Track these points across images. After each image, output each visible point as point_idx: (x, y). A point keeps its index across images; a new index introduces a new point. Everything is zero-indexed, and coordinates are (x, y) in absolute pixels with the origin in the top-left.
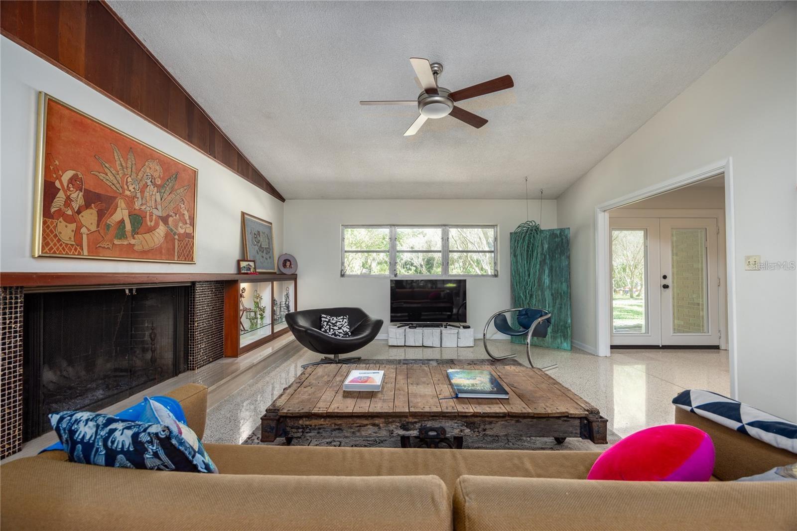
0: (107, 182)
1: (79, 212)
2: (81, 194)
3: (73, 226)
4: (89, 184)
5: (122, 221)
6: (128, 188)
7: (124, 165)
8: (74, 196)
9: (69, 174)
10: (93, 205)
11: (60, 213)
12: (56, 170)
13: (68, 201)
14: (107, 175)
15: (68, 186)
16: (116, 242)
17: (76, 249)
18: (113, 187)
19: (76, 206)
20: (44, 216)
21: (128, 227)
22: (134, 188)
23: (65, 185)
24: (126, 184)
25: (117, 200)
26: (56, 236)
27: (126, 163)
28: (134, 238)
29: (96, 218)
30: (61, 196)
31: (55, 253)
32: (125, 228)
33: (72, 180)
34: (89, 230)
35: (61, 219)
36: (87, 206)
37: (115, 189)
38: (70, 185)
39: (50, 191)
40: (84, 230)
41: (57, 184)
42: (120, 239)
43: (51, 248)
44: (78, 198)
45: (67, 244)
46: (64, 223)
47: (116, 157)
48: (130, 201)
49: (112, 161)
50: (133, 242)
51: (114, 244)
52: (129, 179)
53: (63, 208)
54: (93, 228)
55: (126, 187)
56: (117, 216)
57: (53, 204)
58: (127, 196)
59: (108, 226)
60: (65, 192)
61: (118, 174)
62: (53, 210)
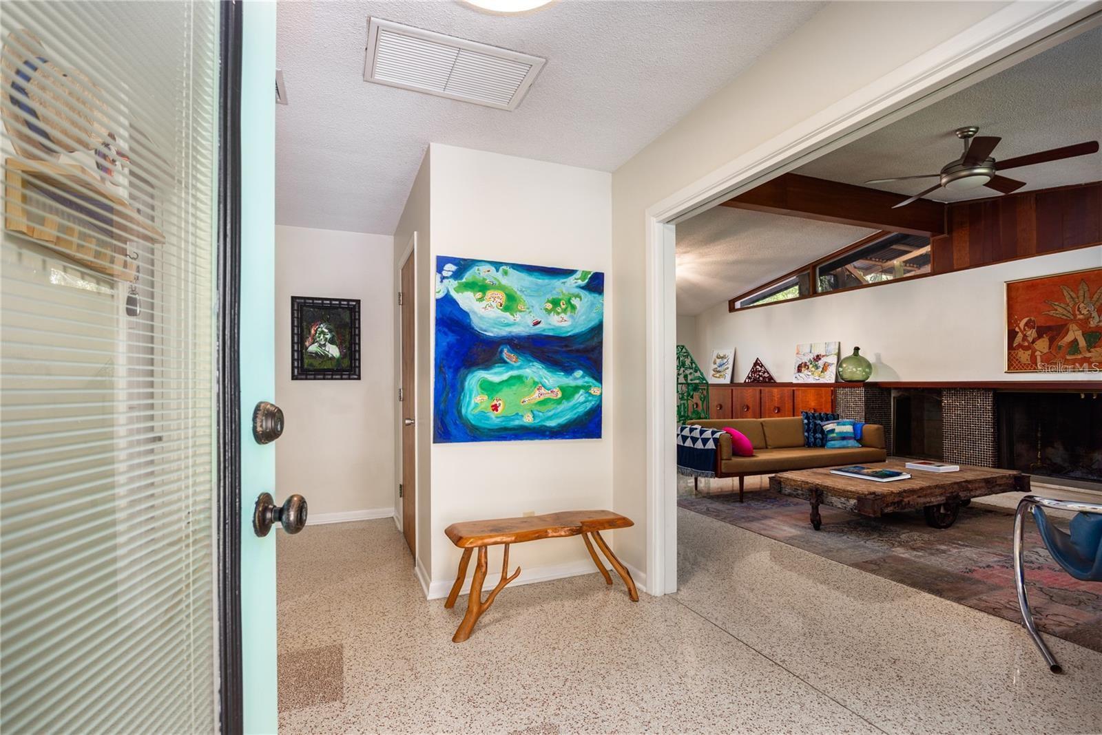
0: (1058, 316)
1: (1033, 342)
2: (1034, 330)
3: (1029, 352)
4: (1041, 321)
5: (1075, 341)
6: (1080, 312)
7: (1074, 295)
8: (1029, 333)
9: (1025, 320)
10: (1044, 336)
11: (1020, 346)
12: (1016, 320)
13: (1025, 338)
14: (1056, 310)
15: (1024, 328)
16: (1068, 357)
17: (1032, 366)
18: (1064, 317)
19: (1030, 339)
20: (1009, 349)
21: (1082, 343)
22: (1088, 311)
23: (1022, 328)
24: (1078, 310)
25: (1067, 327)
26: (1017, 360)
27: (1077, 294)
28: (1090, 352)
29: (1048, 343)
30: (1020, 335)
31: (1017, 370)
32: (1078, 344)
33: (1026, 324)
34: (1041, 352)
35: (1020, 350)
36: (1040, 336)
37: (1066, 318)
38: (1026, 327)
39: (1012, 335)
40: (1038, 353)
41: (1017, 329)
42: (1073, 354)
43: (1015, 367)
44: (1032, 334)
45: (1025, 364)
46: (1023, 351)
47: (1066, 293)
48: (1083, 324)
49: (1061, 299)
50: (1088, 355)
51: (1066, 359)
52: (1082, 305)
53: (1021, 343)
54: (1046, 350)
55: (1077, 313)
56: (1069, 338)
57: (1015, 342)
58: (1079, 319)
59: (1060, 347)
60: (1022, 332)
61: (1068, 305)
62: (1014, 345)
